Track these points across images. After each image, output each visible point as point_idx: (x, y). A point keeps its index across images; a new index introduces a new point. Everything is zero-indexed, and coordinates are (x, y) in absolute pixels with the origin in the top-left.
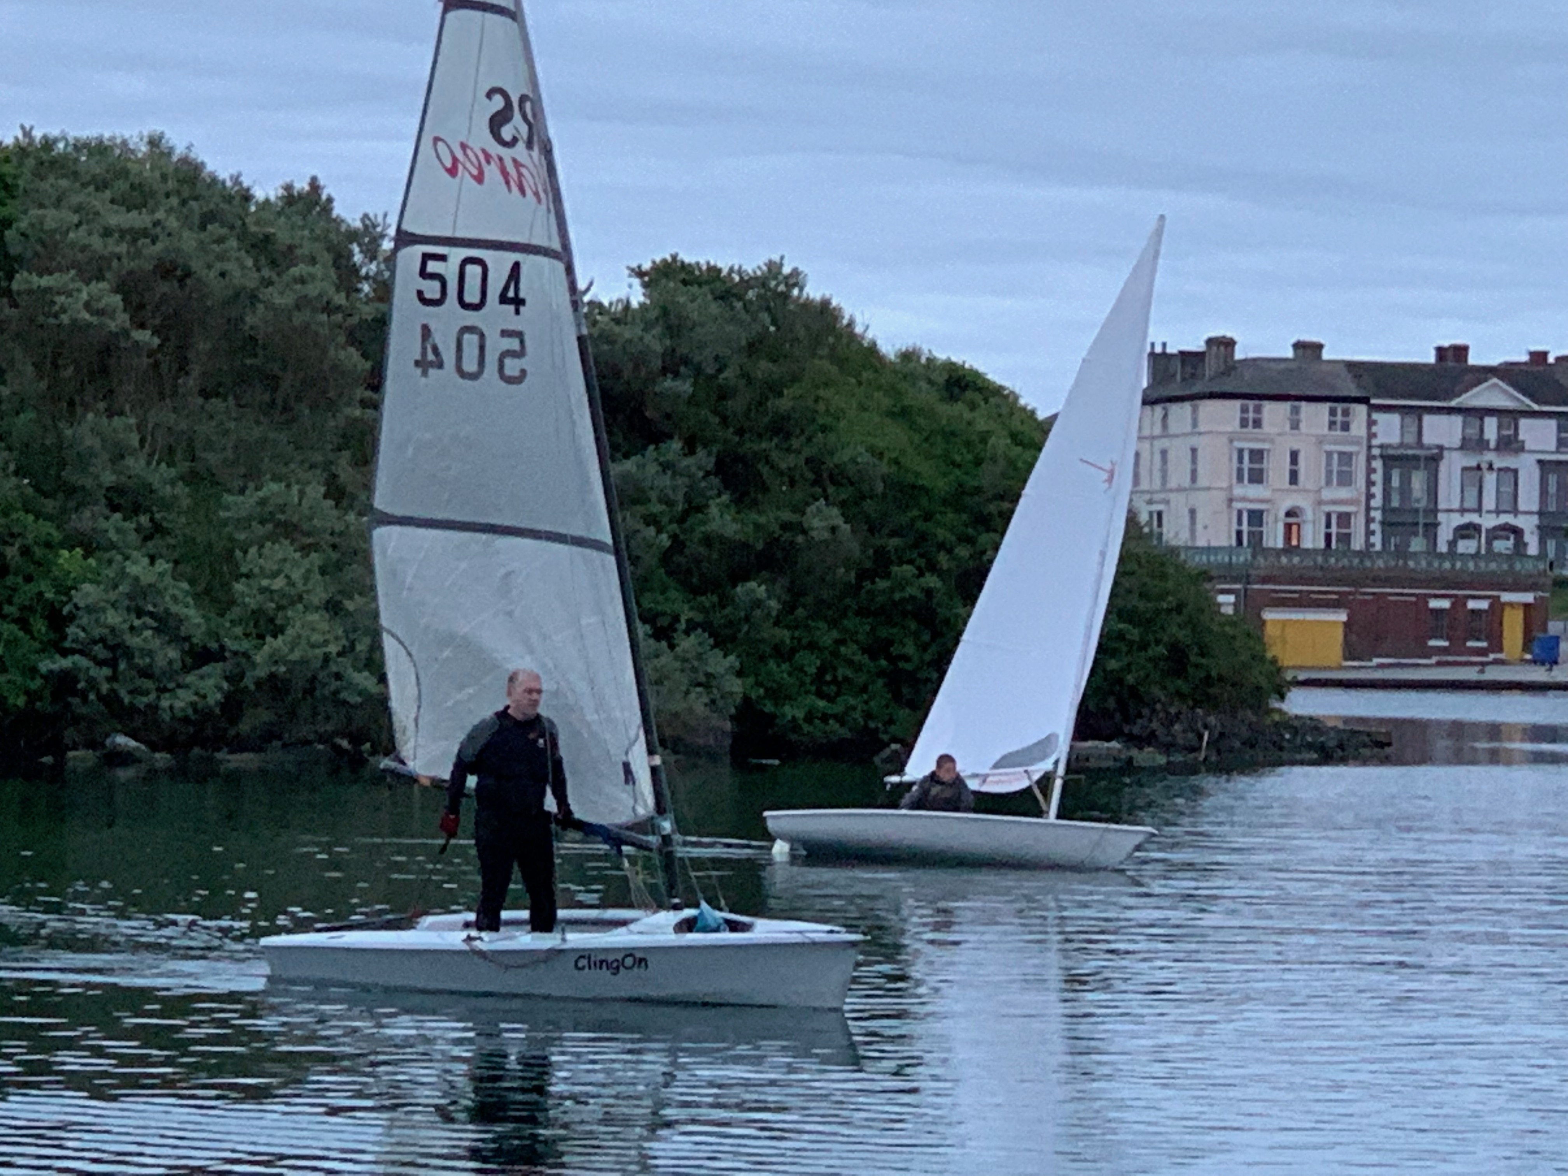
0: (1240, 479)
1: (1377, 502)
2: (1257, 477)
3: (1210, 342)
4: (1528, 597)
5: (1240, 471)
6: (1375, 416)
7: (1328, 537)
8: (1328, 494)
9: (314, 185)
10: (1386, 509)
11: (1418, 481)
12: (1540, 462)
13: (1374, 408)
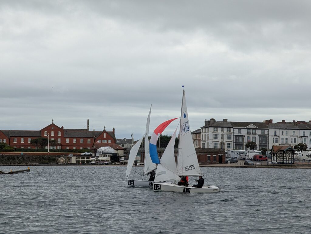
0: (214, 139)
1: (235, 142)
2: (216, 138)
3: (211, 119)
4: (222, 155)
5: (214, 137)
6: (234, 129)
8: (227, 140)
11: (240, 139)
12: (259, 136)
13: (234, 128)
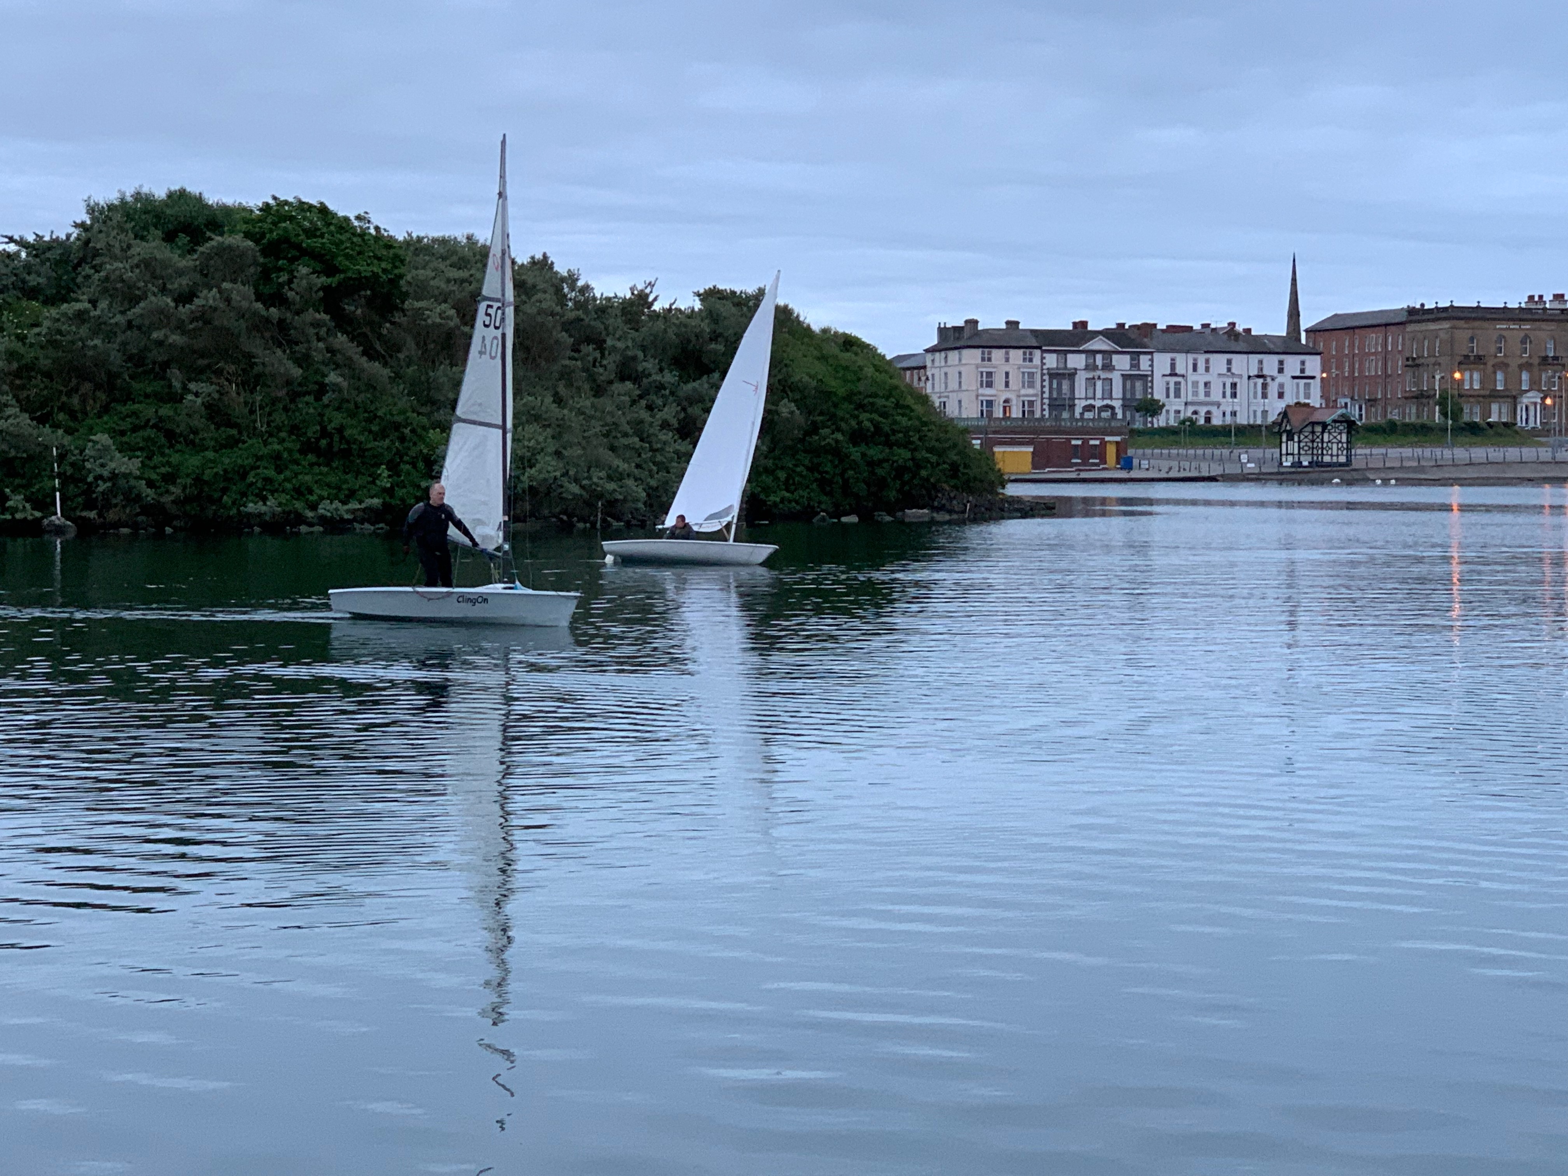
0: (982, 386)
1: (1046, 395)
2: (990, 385)
3: (966, 322)
4: (1118, 439)
5: (982, 381)
6: (1045, 355)
7: (1024, 412)
8: (1023, 392)
9: (545, 256)
10: (1050, 398)
11: (1065, 385)
12: (1122, 375)
13: (1044, 351)
